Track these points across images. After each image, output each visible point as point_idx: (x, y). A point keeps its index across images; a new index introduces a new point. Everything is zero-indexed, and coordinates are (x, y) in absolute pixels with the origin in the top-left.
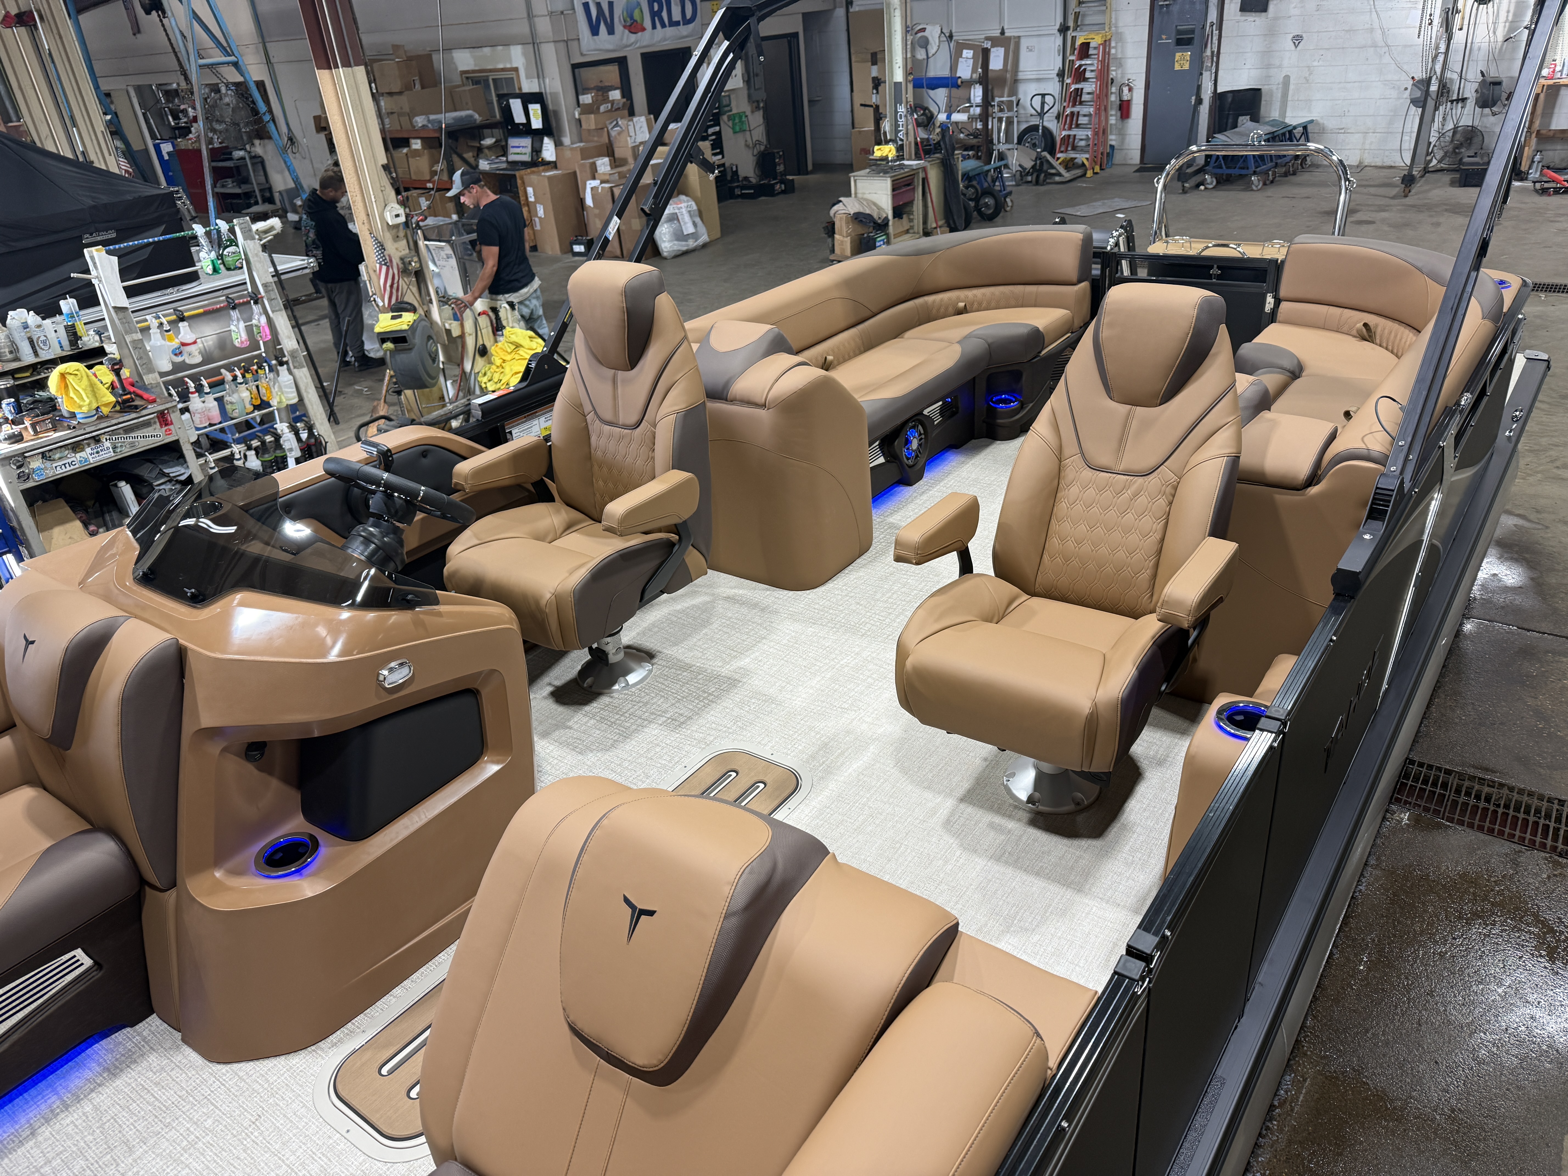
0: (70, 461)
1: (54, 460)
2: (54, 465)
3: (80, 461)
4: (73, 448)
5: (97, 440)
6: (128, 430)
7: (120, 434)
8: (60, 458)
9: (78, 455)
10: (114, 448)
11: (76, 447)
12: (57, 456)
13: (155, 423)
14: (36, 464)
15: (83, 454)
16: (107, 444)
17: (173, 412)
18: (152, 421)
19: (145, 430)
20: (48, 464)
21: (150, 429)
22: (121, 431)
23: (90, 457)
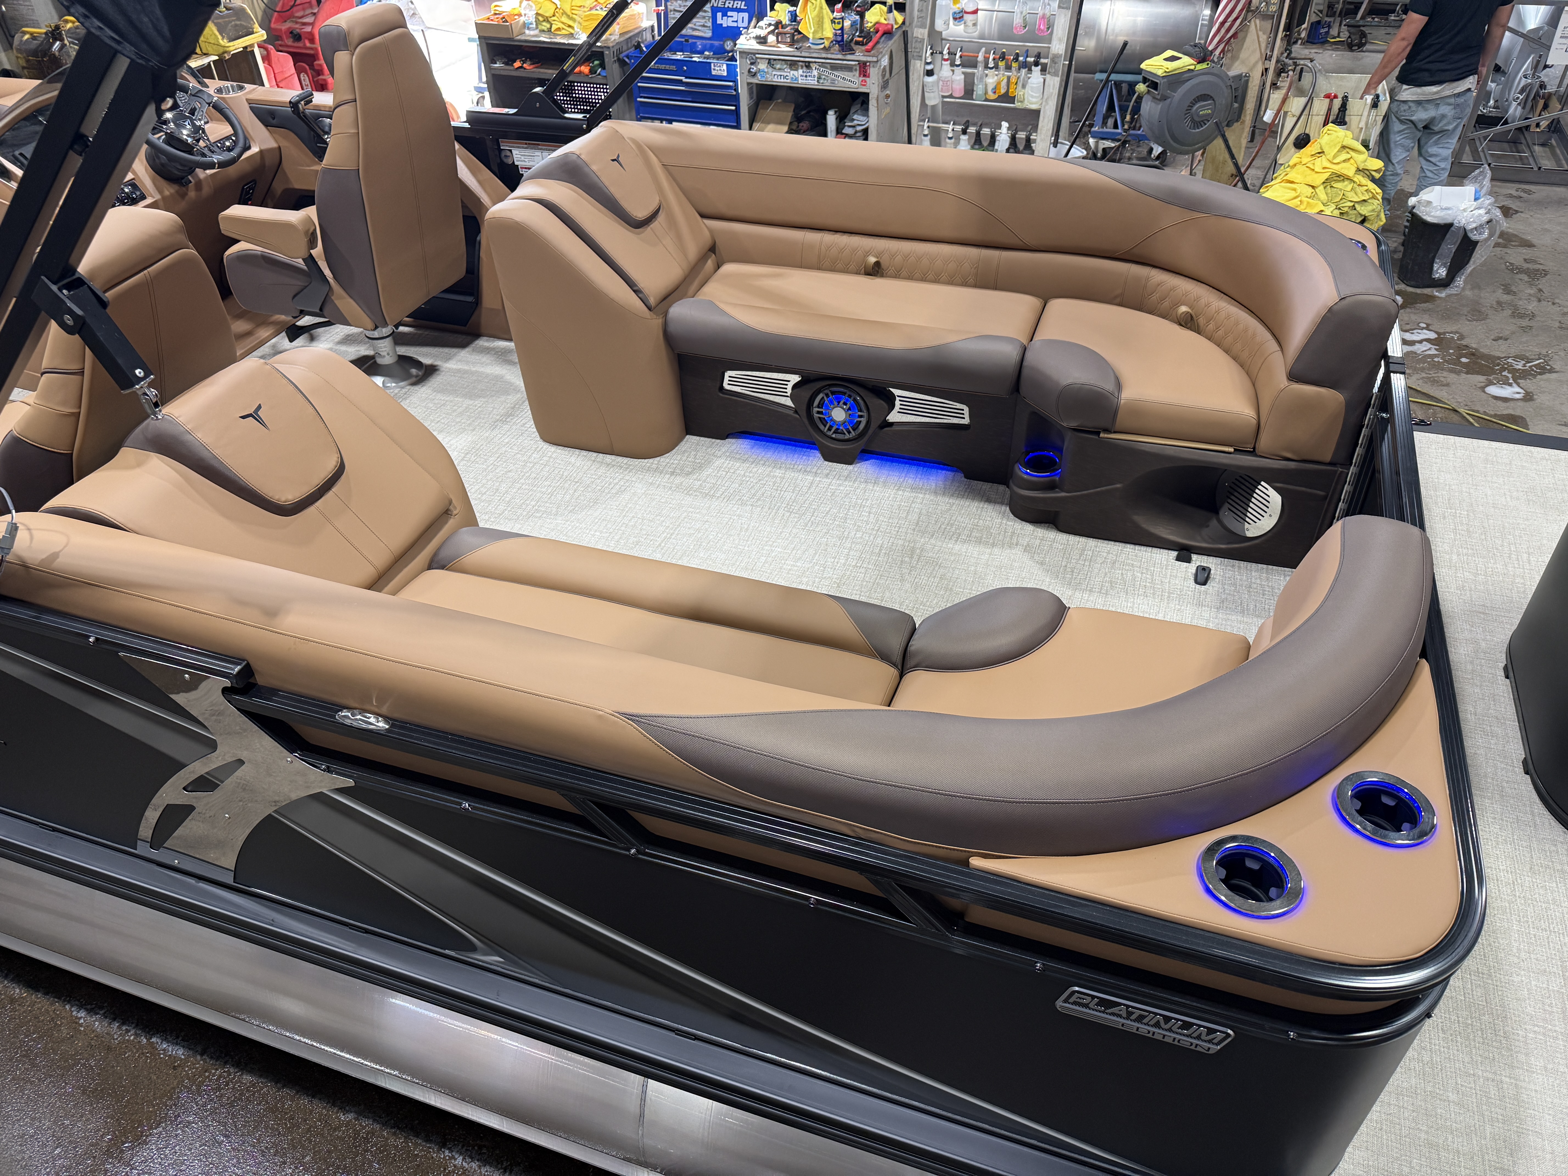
0: (785, 74)
1: (775, 68)
2: (774, 73)
3: (792, 78)
4: (790, 65)
5: (808, 65)
6: (834, 67)
7: (827, 68)
8: (779, 69)
9: (792, 72)
10: (819, 78)
11: (793, 65)
12: (778, 66)
13: (856, 70)
14: (763, 66)
15: (795, 73)
16: (815, 73)
17: (873, 67)
18: (854, 68)
19: (846, 73)
20: (770, 70)
21: (850, 73)
22: (828, 66)
23: (800, 78)
